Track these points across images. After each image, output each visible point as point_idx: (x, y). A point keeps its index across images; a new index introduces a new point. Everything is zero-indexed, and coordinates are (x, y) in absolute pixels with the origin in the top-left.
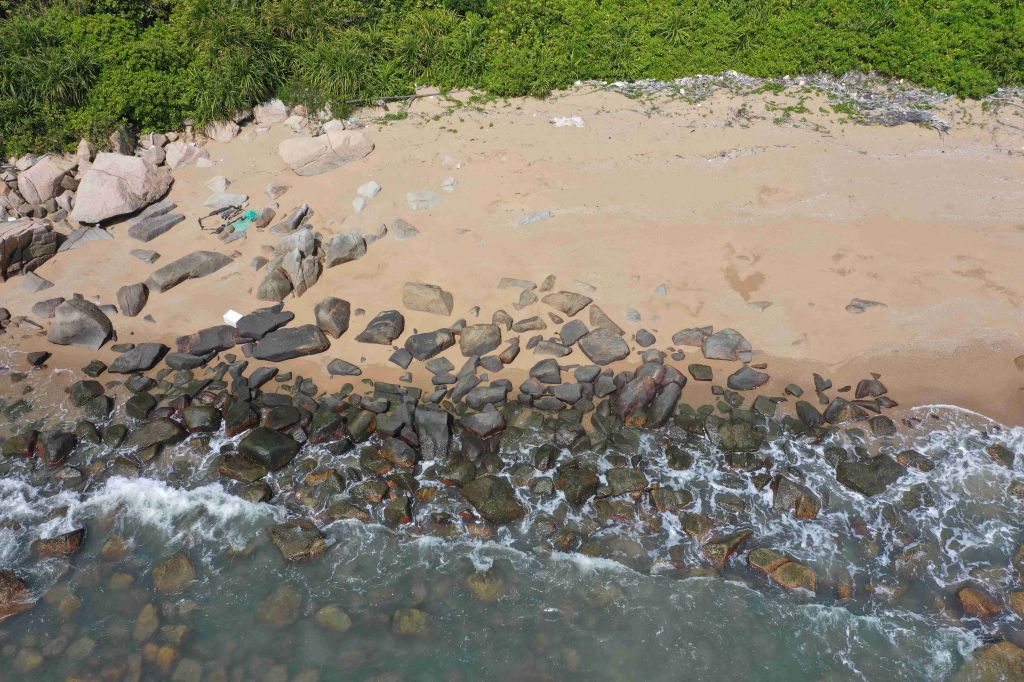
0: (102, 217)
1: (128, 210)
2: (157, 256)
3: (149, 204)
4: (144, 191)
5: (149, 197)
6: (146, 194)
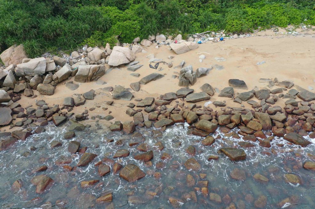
0: (118, 64)
1: (126, 62)
2: (139, 75)
3: (131, 62)
4: (129, 58)
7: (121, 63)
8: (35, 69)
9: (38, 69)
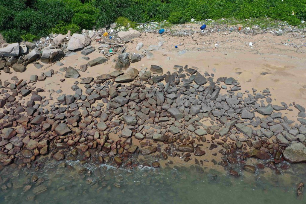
0: (74, 49)
1: (81, 47)
2: (89, 59)
4: (85, 43)
5: (86, 45)
6: (85, 44)
7: (77, 48)
8: (11, 53)
9: (13, 52)
